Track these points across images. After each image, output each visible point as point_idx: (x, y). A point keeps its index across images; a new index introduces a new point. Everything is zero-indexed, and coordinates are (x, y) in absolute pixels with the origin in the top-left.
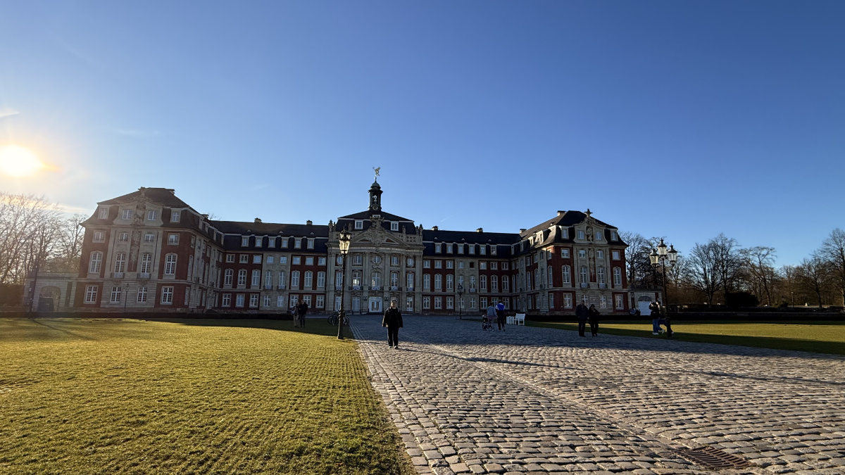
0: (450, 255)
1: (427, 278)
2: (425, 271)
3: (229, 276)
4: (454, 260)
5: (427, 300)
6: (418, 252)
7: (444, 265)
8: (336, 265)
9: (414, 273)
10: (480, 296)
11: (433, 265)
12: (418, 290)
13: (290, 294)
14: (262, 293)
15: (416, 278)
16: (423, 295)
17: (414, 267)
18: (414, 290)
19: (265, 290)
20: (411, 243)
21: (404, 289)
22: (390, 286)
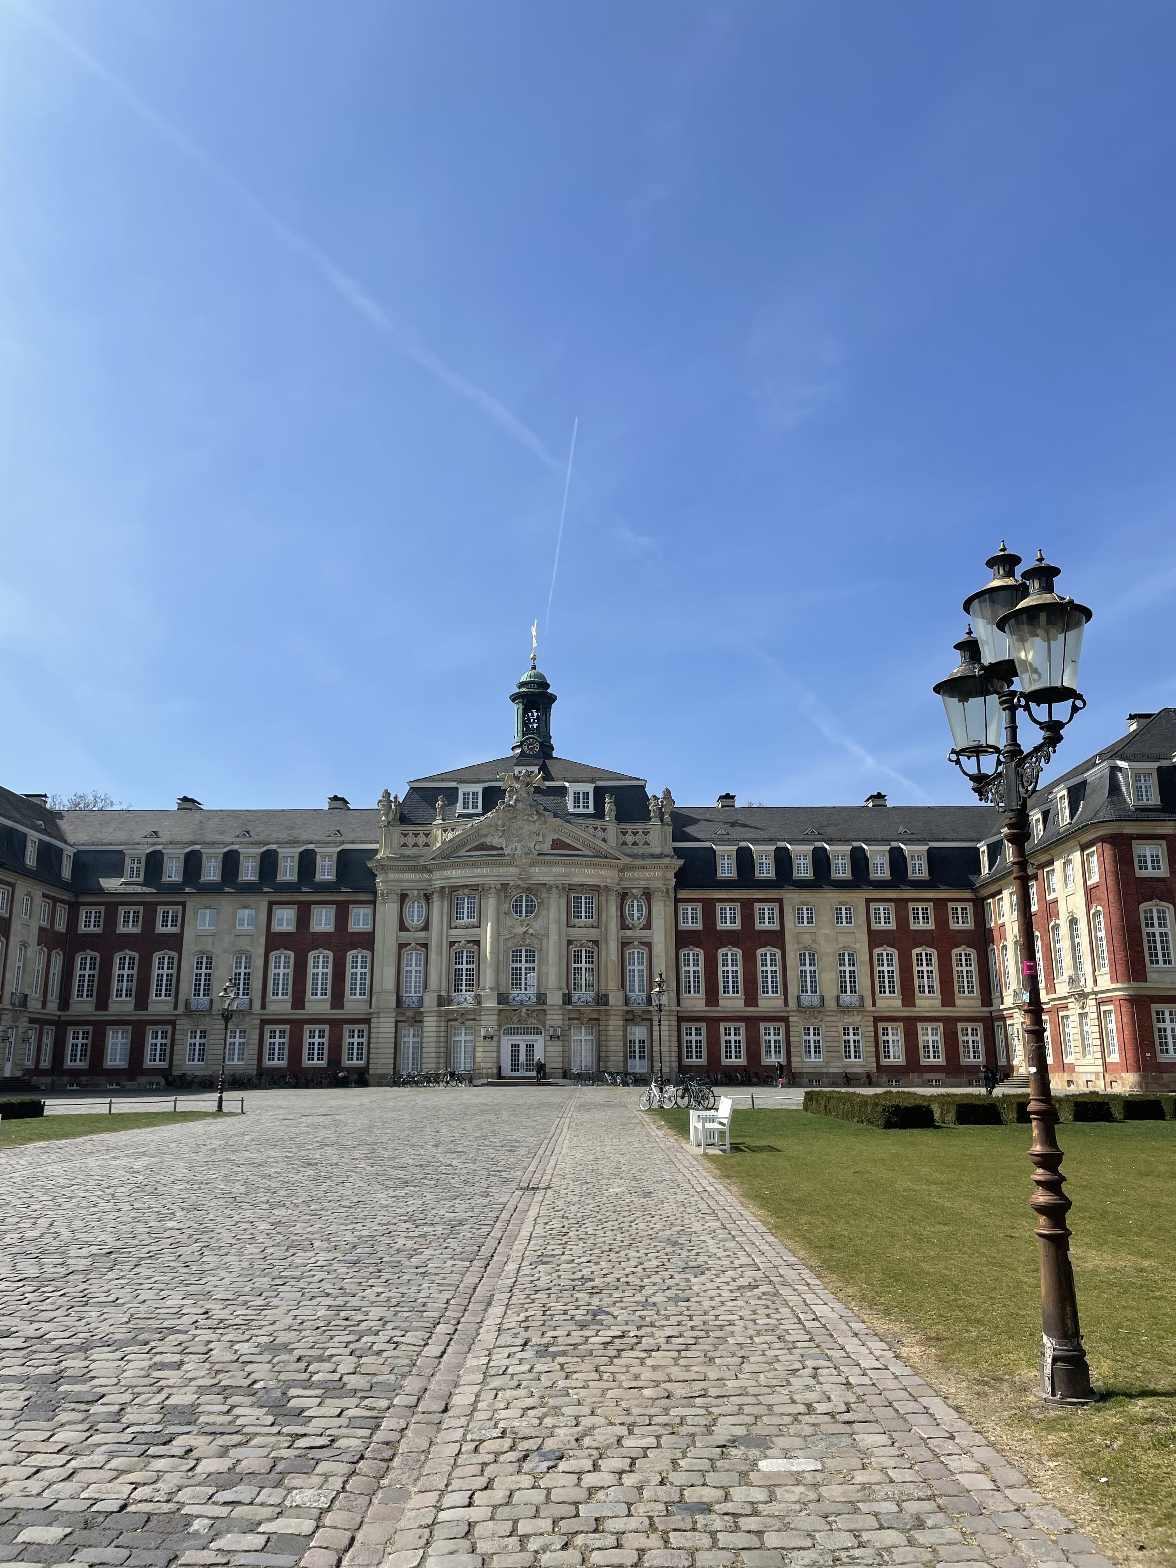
0: (763, 885)
1: (693, 963)
3: (87, 972)
4: (781, 902)
5: (697, 1036)
6: (659, 877)
7: (748, 917)
8: (402, 927)
9: (649, 945)
10: (877, 1020)
11: (710, 917)
12: (662, 1000)
13: (264, 1022)
14: (183, 1024)
15: (655, 961)
16: (681, 1019)
17: (648, 926)
18: (649, 1000)
19: (189, 1012)
20: (635, 850)
21: (615, 999)
22: (567, 992)
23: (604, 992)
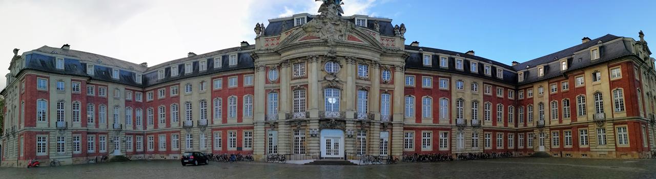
0: (443, 70)
1: (411, 102)
2: (408, 91)
4: (450, 78)
5: (412, 136)
6: (399, 62)
7: (436, 84)
8: (267, 82)
9: (392, 92)
10: (484, 131)
11: (419, 82)
12: (397, 119)
15: (395, 100)
16: (405, 129)
17: (392, 82)
18: (392, 119)
20: (388, 47)
21: (377, 118)
22: (355, 112)
23: (372, 113)
